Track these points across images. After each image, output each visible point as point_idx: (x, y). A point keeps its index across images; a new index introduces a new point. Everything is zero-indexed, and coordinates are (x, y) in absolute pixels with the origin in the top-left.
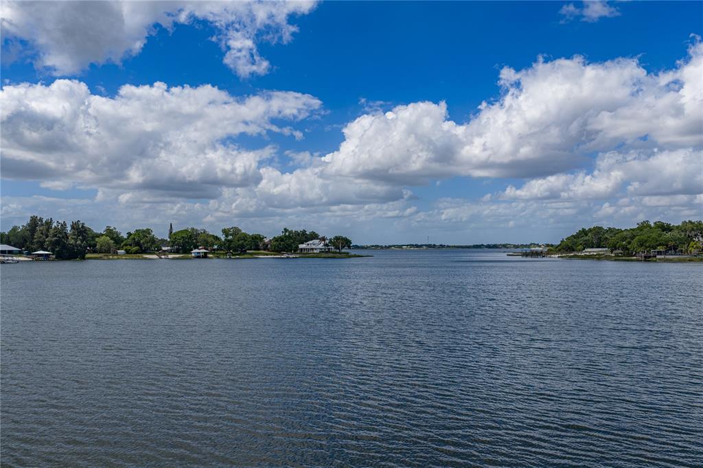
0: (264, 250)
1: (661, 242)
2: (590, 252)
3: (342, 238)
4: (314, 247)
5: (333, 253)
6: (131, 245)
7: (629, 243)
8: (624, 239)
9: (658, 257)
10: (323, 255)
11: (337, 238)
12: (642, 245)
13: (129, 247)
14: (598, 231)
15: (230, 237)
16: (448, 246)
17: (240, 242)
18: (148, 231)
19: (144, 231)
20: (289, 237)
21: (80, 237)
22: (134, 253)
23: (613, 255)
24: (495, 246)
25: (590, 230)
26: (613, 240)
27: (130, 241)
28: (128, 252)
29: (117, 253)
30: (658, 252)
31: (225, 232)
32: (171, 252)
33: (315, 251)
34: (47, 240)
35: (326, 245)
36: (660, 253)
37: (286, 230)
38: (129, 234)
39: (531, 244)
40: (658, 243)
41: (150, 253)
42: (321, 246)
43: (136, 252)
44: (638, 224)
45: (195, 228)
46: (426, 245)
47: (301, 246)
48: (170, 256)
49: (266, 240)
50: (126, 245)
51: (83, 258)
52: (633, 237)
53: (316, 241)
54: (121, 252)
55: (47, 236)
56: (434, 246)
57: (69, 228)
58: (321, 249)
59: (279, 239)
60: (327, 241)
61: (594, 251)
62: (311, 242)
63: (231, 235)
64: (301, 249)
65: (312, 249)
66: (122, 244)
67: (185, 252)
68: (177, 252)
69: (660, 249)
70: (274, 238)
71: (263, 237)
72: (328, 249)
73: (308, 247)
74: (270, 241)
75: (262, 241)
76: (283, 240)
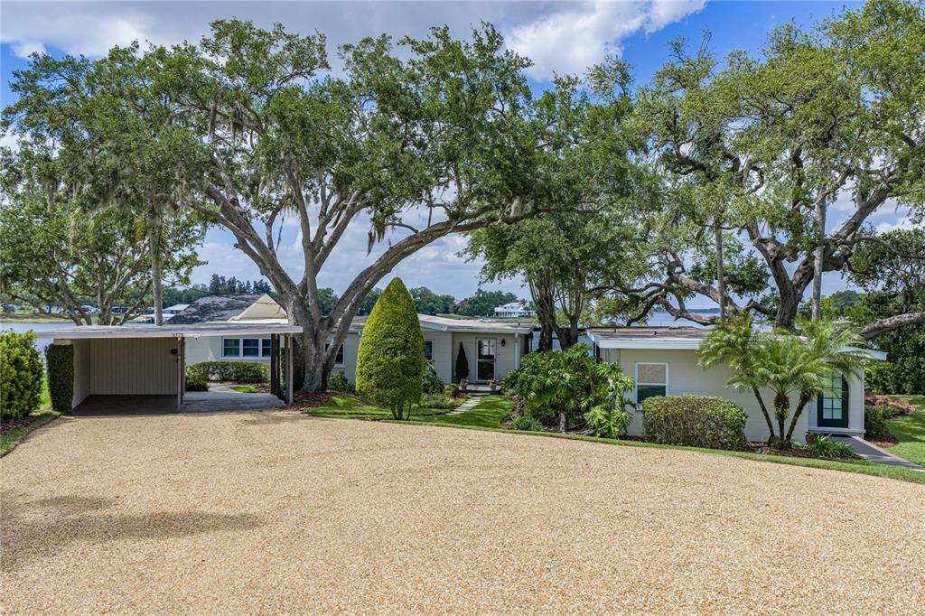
0: (455, 313)
4: (512, 310)
15: (417, 299)
17: (430, 304)
20: (484, 300)
31: (412, 292)
33: (513, 316)
35: (526, 309)
37: (480, 291)
42: (521, 309)
47: (497, 310)
49: (457, 302)
53: (515, 305)
58: (521, 313)
59: (473, 302)
60: (528, 304)
62: (508, 305)
63: (418, 296)
64: (497, 314)
65: (511, 313)
70: (466, 300)
71: (454, 299)
72: (529, 313)
73: (505, 311)
74: (462, 303)
75: (452, 303)
76: (476, 303)
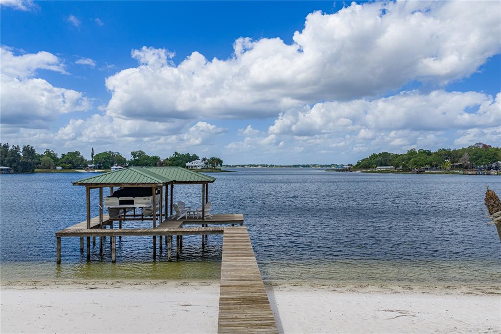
1: (427, 162)
2: (381, 169)
3: (217, 159)
4: (197, 165)
5: (211, 169)
6: (65, 163)
7: (407, 163)
8: (403, 160)
9: (426, 171)
10: (205, 170)
11: (213, 159)
12: (415, 164)
13: (64, 164)
14: (385, 155)
15: (137, 158)
16: (276, 166)
17: (145, 161)
18: (77, 153)
19: (73, 153)
20: (178, 158)
21: (30, 157)
22: (69, 169)
23: (396, 171)
24: (308, 166)
25: (380, 155)
26: (396, 161)
27: (64, 160)
28: (64, 168)
29: (56, 168)
30: (426, 168)
31: (133, 154)
32: (95, 168)
33: (198, 168)
34: (6, 159)
35: (206, 164)
36: (427, 169)
37: (176, 153)
38: (63, 155)
39: (332, 165)
40: (425, 163)
41: (79, 169)
42: (203, 164)
43: (70, 168)
44: (408, 151)
45: (112, 151)
46: (261, 165)
47: (187, 164)
48: (96, 171)
49: (162, 160)
50: (62, 163)
51: (33, 172)
52: (409, 159)
53: (198, 161)
54: (59, 168)
55: (6, 157)
56: (267, 166)
57: (21, 150)
58: (202, 166)
59: (171, 159)
60: (207, 161)
61: (383, 168)
62: (194, 162)
63: (137, 156)
64: (187, 167)
65: (196, 166)
66: (59, 162)
67: (105, 168)
68: (99, 168)
69: (427, 166)
70: (167, 159)
71: (159, 158)
72: (207, 166)
73: (192, 165)
74: (165, 160)
75: (159, 161)
76: (174, 160)
